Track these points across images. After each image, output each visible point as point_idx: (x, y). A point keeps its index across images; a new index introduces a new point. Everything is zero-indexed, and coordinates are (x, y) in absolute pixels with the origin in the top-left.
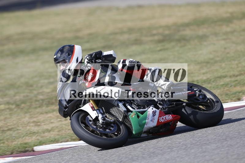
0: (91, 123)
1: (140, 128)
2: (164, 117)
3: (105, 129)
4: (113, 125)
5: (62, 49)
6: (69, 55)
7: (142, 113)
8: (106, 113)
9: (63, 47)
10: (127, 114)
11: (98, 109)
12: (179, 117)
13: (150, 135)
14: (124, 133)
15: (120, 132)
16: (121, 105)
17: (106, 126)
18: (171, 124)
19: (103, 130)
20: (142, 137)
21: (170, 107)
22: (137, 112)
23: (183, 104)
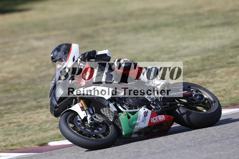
0: (79, 124)
1: (130, 128)
2: (156, 118)
3: (93, 129)
4: (101, 125)
5: (59, 48)
6: (65, 53)
7: (133, 113)
8: (96, 113)
9: (60, 46)
10: (117, 115)
11: (87, 110)
12: (173, 117)
13: (141, 136)
14: (112, 134)
15: (108, 133)
16: (111, 105)
17: (94, 127)
18: (164, 124)
19: (91, 130)
20: (133, 138)
21: (164, 108)
22: (128, 113)
23: (178, 105)
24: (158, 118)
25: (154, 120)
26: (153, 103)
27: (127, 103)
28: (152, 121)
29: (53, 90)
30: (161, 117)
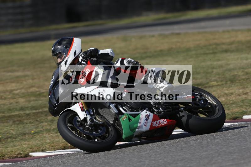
0: (78, 124)
1: (130, 131)
4: (101, 127)
7: (135, 116)
10: (118, 117)
11: (87, 110)
12: (175, 122)
14: (112, 136)
16: (112, 106)
21: (166, 112)
22: (129, 115)
23: (181, 109)
24: (160, 122)
25: (156, 124)
26: (155, 106)
27: (128, 105)
28: (154, 125)
29: (53, 88)
30: (163, 121)
